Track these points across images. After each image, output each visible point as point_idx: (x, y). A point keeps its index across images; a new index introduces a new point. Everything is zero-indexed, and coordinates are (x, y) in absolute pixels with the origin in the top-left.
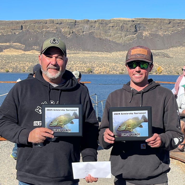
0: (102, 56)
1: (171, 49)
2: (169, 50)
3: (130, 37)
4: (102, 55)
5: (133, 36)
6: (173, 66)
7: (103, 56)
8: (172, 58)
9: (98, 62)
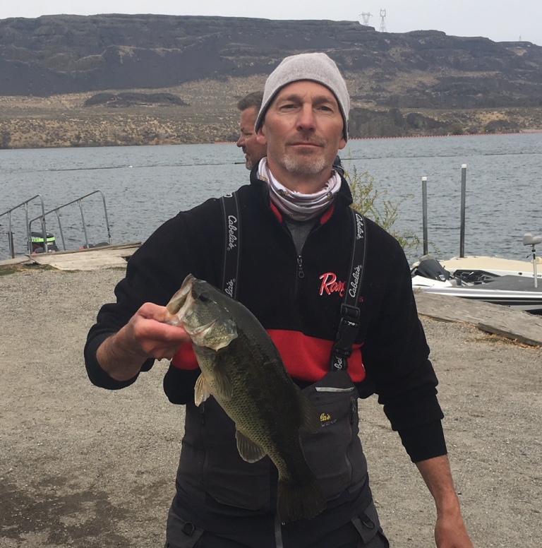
0: (27, 105)
1: (185, 86)
2: (180, 87)
3: (90, 59)
4: (27, 103)
5: (97, 58)
6: (193, 124)
7: (30, 105)
8: (189, 105)
9: (18, 120)
